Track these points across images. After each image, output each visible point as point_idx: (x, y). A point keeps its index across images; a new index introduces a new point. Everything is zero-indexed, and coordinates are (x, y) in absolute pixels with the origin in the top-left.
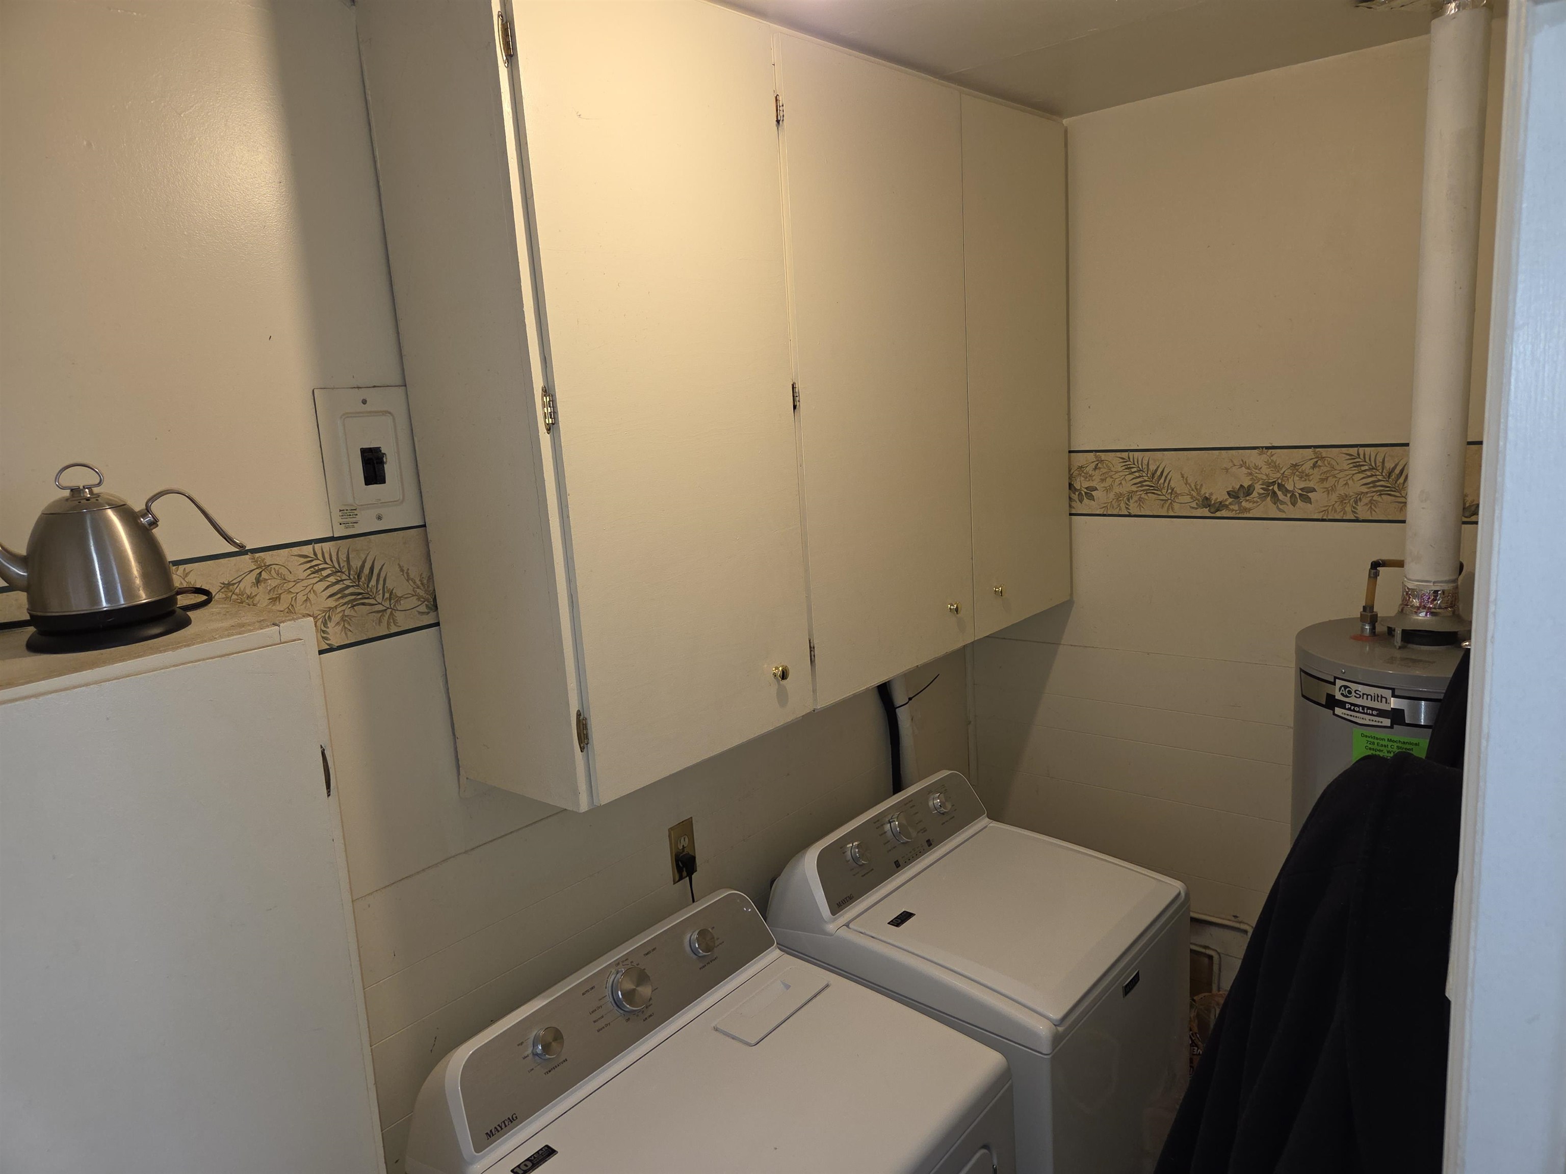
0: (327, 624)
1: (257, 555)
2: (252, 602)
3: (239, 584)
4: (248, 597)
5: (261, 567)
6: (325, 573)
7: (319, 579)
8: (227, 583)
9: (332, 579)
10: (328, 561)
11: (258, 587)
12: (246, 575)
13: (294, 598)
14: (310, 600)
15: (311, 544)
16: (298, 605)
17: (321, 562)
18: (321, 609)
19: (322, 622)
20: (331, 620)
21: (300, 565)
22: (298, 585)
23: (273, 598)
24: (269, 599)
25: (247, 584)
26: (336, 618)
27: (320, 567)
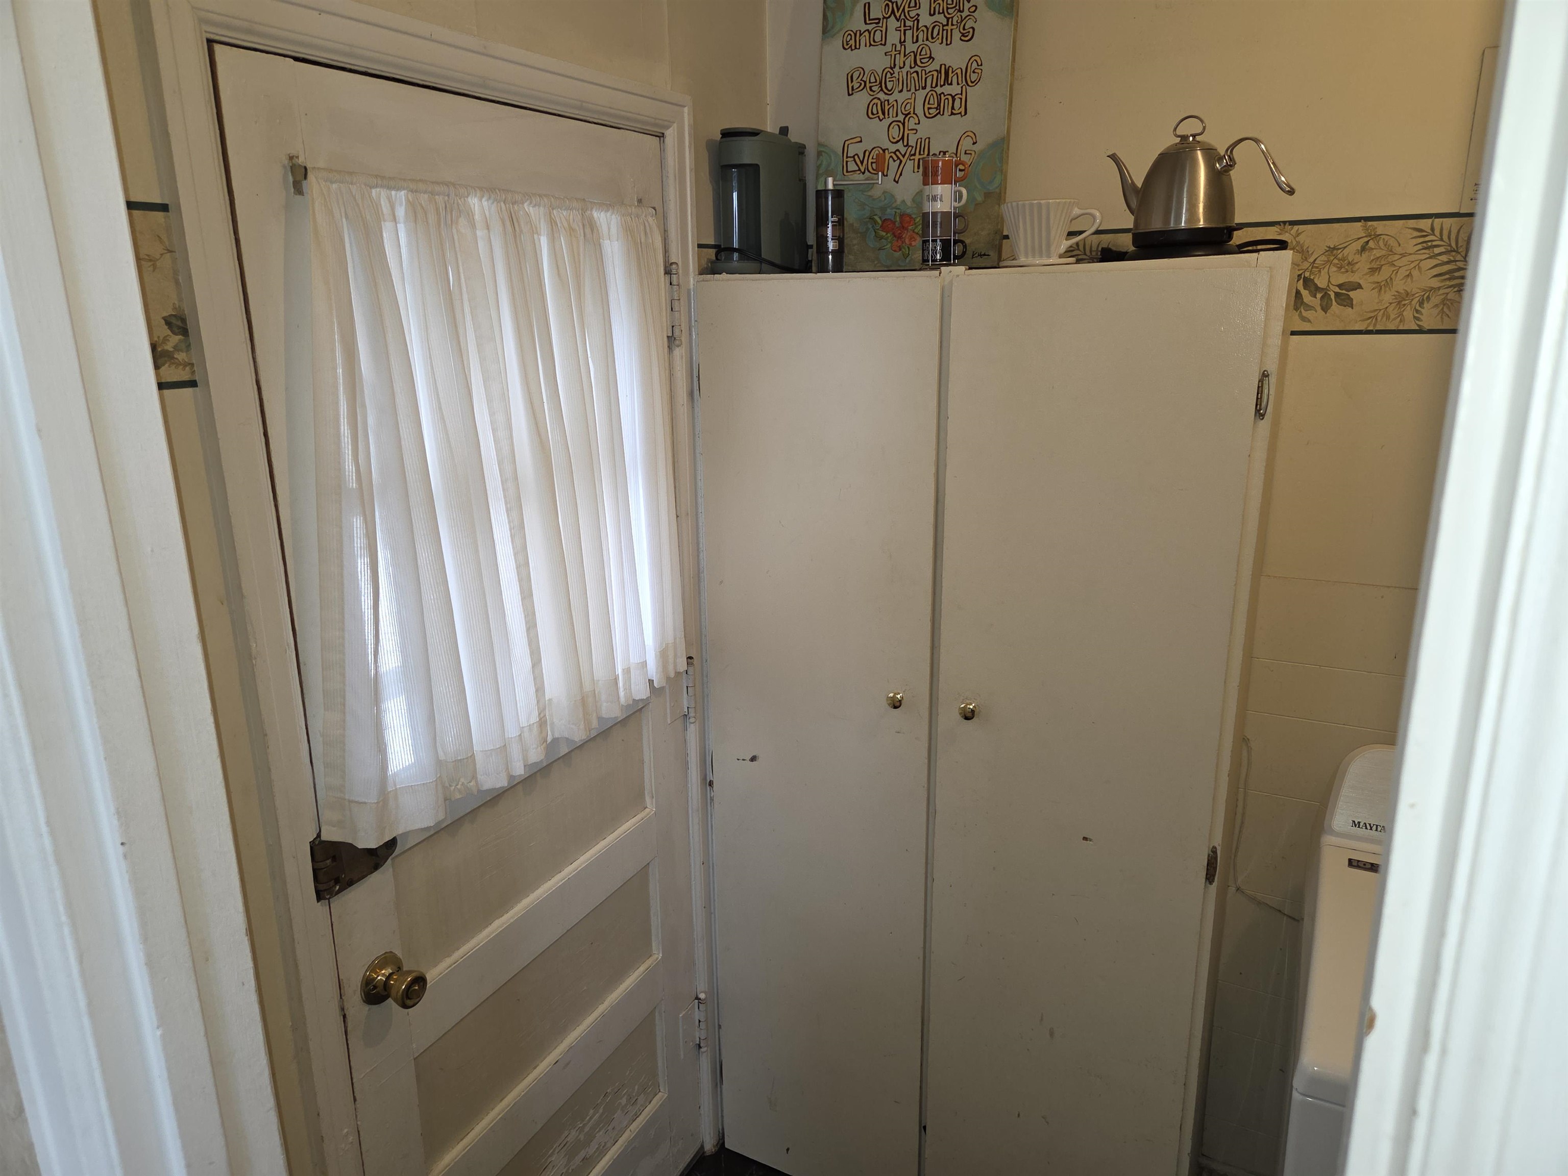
0: (1423, 304)
1: (1370, 223)
2: (1352, 268)
3: (1343, 250)
4: (1349, 263)
5: (1370, 236)
6: (1437, 251)
7: (1428, 256)
8: (1332, 246)
9: (1444, 258)
10: (1445, 237)
11: (1361, 255)
12: (1353, 243)
13: (1395, 272)
14: (1412, 276)
15: (1431, 218)
16: (1397, 279)
17: (1436, 239)
18: (1422, 287)
19: (1419, 300)
20: (1429, 301)
21: (1412, 238)
22: (1403, 259)
23: (1374, 268)
24: (1369, 269)
25: (1350, 252)
26: (1435, 300)
27: (1434, 243)
